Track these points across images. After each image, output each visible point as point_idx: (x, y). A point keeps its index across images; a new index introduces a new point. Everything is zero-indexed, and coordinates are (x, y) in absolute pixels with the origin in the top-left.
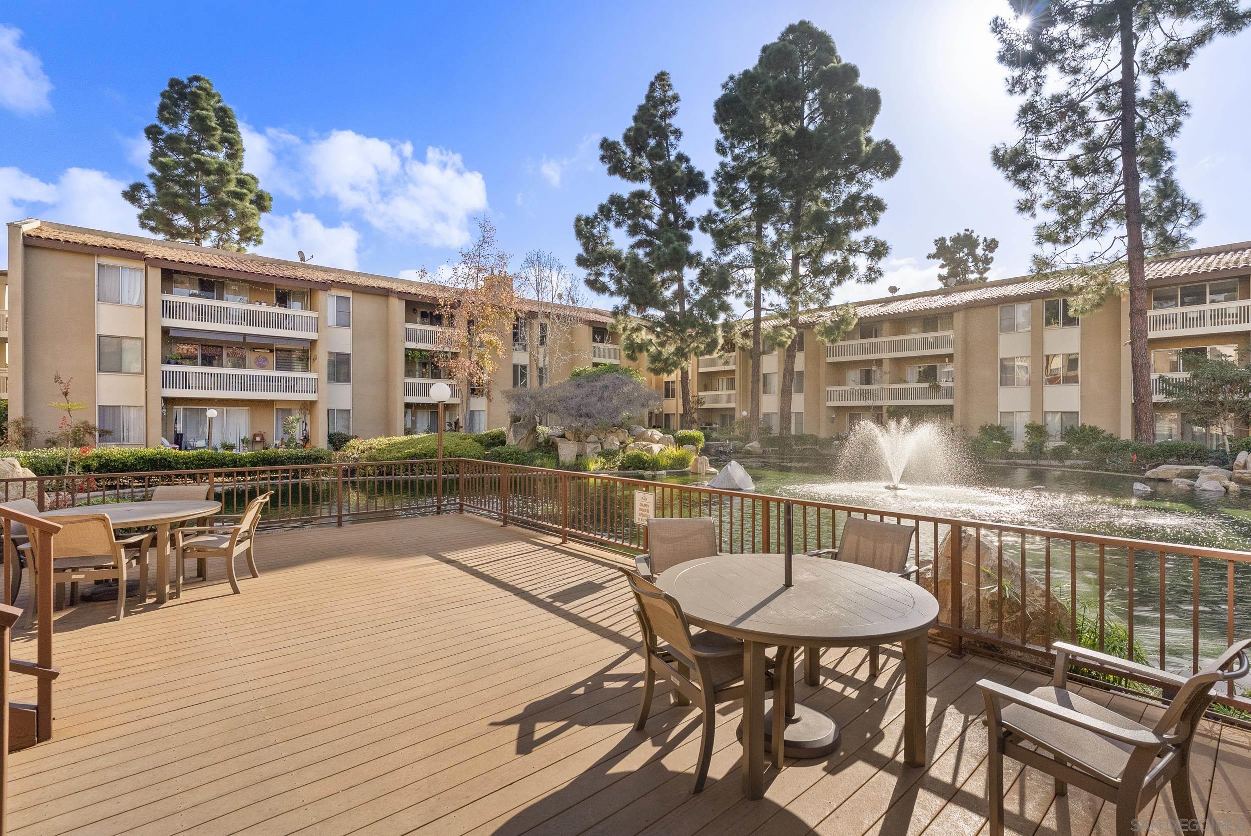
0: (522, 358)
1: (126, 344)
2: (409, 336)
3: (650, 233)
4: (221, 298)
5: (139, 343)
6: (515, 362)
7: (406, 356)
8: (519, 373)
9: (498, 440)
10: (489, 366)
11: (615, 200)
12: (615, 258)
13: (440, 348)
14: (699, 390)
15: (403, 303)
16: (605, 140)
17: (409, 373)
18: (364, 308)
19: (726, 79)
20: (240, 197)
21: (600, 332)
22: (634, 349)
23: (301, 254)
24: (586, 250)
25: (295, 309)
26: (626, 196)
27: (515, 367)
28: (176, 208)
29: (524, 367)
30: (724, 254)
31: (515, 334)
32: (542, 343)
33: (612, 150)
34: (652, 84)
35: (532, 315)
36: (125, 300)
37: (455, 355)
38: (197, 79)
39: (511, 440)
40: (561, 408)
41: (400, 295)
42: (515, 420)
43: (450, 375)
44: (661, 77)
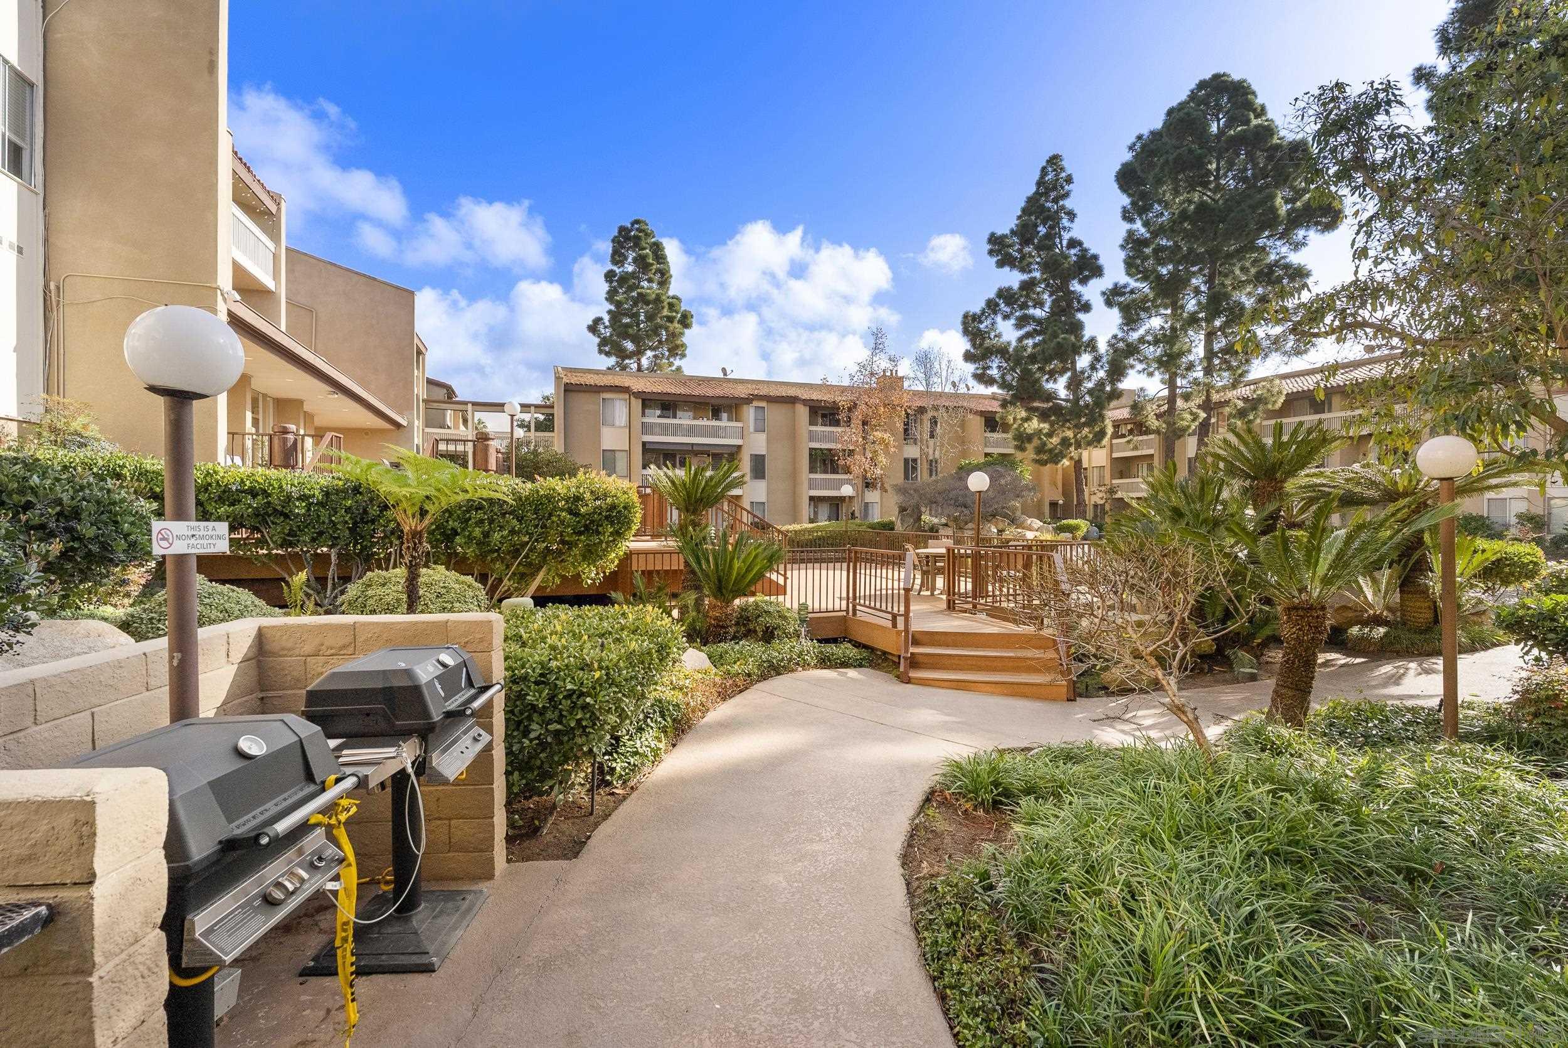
0: (912, 452)
1: (618, 455)
2: (812, 437)
3: (1039, 322)
4: (675, 417)
5: (624, 454)
6: (906, 456)
7: (811, 455)
8: (910, 466)
9: (890, 526)
10: (883, 459)
11: (1006, 295)
12: (1002, 351)
13: (839, 446)
14: (1113, 478)
15: (808, 409)
16: (993, 235)
17: (812, 470)
18: (776, 415)
19: (1133, 139)
20: (670, 319)
21: (991, 423)
22: (1022, 440)
23: (724, 370)
24: (974, 345)
25: (724, 422)
26: (1016, 286)
27: (906, 461)
28: (626, 336)
29: (915, 460)
30: (1133, 330)
31: (906, 430)
32: (932, 436)
33: (1000, 243)
34: (1044, 169)
35: (922, 410)
36: (617, 423)
37: (852, 453)
38: (637, 222)
39: (899, 527)
40: (940, 499)
41: (805, 402)
42: (902, 510)
43: (847, 470)
44: (1054, 161)
